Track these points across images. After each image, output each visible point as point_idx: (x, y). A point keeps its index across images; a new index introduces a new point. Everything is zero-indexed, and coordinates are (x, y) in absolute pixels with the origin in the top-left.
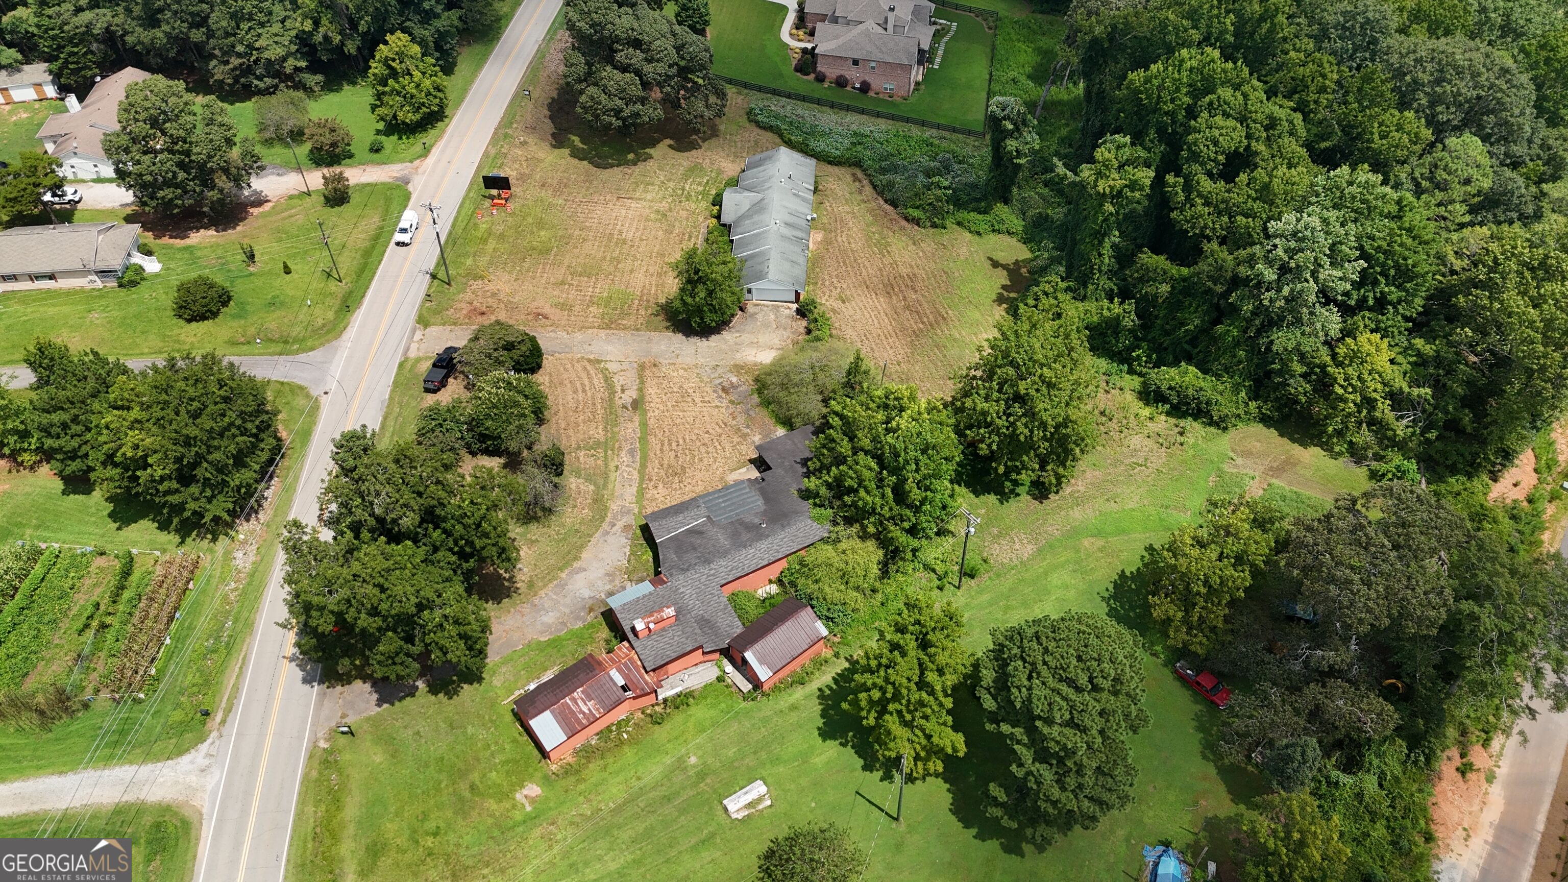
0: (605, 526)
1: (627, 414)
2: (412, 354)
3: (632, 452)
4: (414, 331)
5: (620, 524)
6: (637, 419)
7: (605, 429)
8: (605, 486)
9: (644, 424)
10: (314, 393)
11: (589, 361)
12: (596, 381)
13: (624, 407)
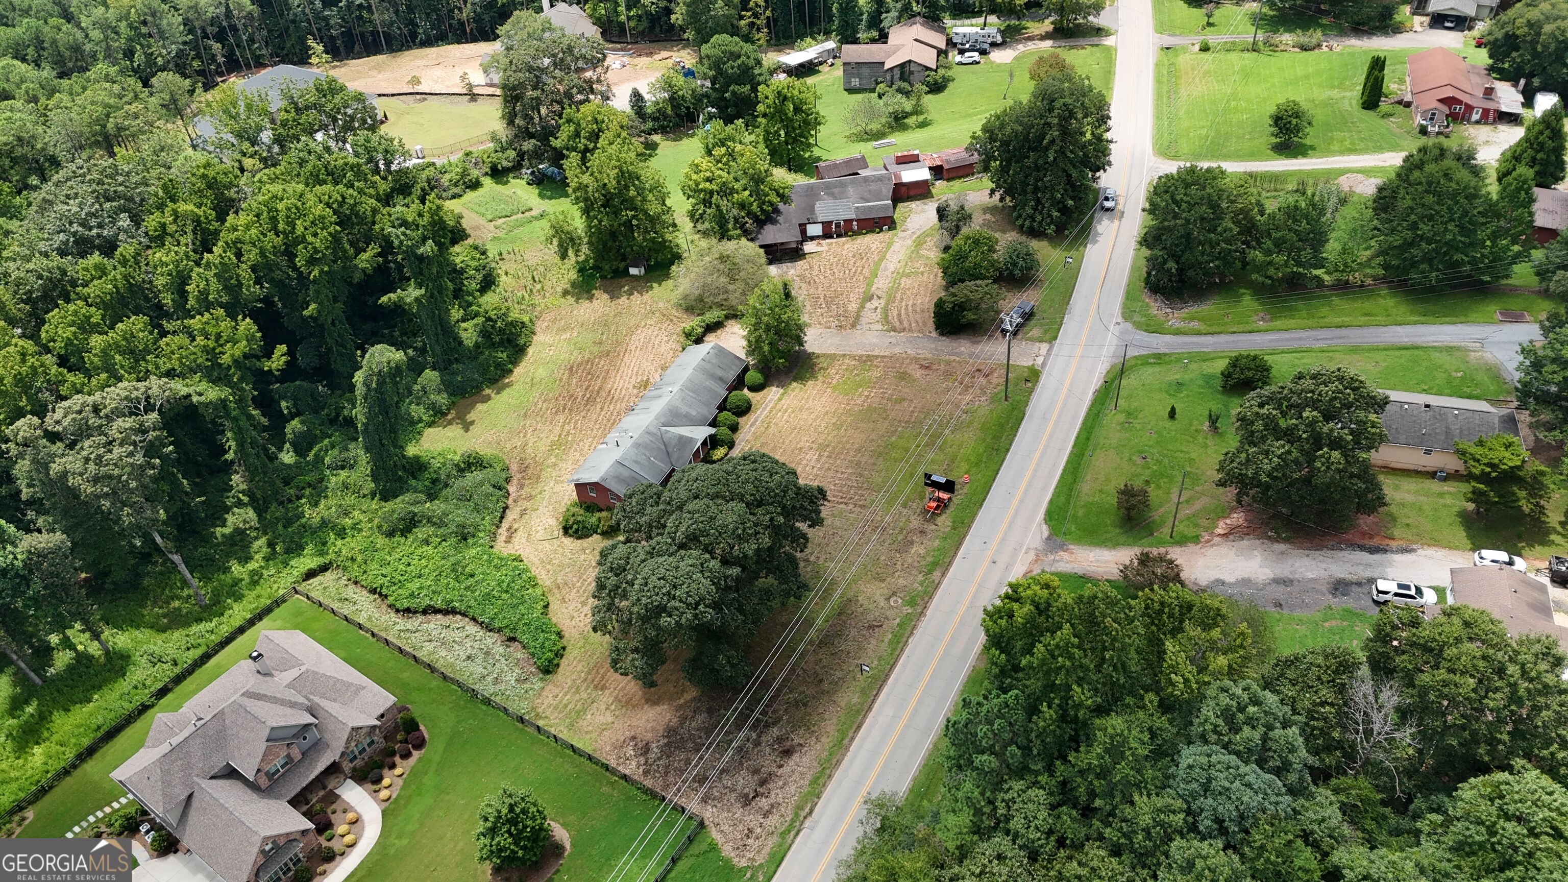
0: (918, 233)
1: (879, 293)
2: (1045, 347)
3: (886, 269)
4: (1044, 364)
5: (909, 232)
6: (873, 289)
7: (900, 284)
8: (912, 252)
9: (870, 285)
10: (1129, 325)
11: (895, 330)
12: (895, 313)
13: (879, 298)
